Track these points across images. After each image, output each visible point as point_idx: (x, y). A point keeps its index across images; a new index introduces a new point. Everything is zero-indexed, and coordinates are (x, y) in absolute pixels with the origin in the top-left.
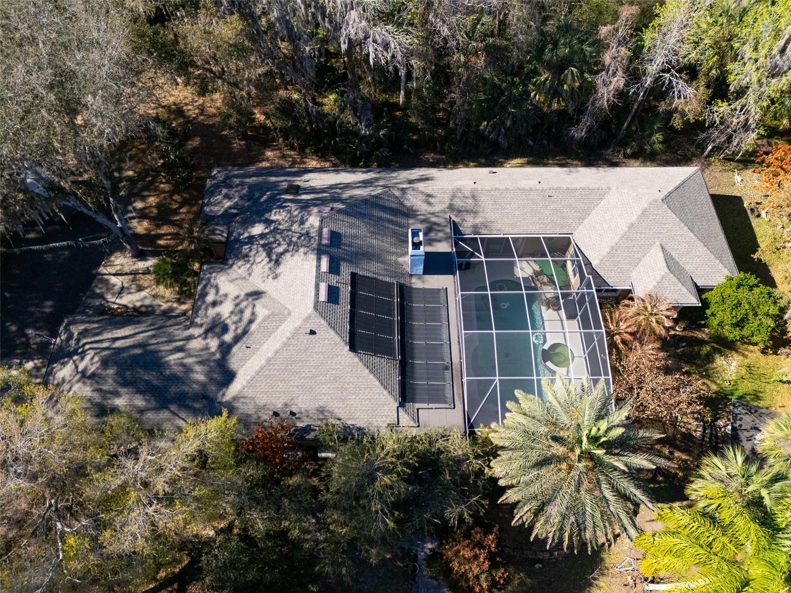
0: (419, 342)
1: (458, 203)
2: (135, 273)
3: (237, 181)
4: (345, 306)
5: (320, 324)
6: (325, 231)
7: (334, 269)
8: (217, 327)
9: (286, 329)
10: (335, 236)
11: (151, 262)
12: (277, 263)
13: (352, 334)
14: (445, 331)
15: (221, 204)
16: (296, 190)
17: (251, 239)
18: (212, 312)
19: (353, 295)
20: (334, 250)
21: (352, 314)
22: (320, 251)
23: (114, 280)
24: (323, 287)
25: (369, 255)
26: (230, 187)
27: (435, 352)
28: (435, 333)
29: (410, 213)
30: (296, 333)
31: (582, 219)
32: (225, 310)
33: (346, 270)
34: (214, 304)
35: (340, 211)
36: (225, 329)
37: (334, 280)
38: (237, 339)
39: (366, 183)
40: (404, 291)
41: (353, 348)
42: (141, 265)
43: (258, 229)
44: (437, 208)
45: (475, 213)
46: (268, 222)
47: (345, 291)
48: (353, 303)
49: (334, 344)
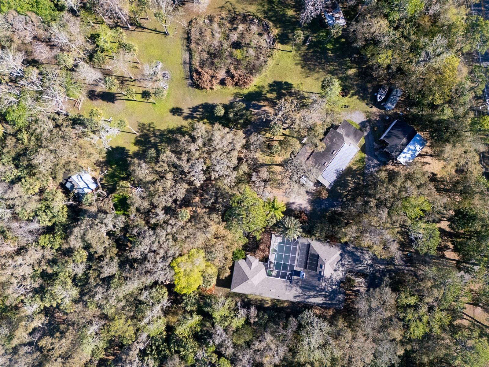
0: (304, 256)
1: (290, 288)
2: (359, 286)
3: (338, 302)
4: (319, 264)
5: (324, 261)
6: (321, 282)
7: (320, 272)
8: (343, 265)
9: (330, 261)
10: (319, 280)
11: (356, 289)
12: (331, 277)
13: (318, 258)
14: (299, 257)
15: (341, 297)
16: (325, 296)
17: (335, 285)
18: (343, 269)
19: (317, 267)
21: (318, 262)
22: (323, 276)
23: (363, 286)
24: (323, 268)
25: (312, 276)
26: (339, 301)
27: (302, 253)
28: (301, 257)
29: (301, 287)
30: (329, 260)
31: (264, 280)
32: (341, 269)
33: (318, 272)
34: (343, 271)
35: (317, 287)
36: (341, 264)
37: (321, 270)
38: (339, 261)
39: (309, 297)
40: (305, 267)
41: (318, 255)
42: (358, 288)
43: (334, 287)
44: (295, 288)
45: (287, 286)
46: (332, 288)
47: (318, 267)
48: (317, 265)
49: (322, 256)
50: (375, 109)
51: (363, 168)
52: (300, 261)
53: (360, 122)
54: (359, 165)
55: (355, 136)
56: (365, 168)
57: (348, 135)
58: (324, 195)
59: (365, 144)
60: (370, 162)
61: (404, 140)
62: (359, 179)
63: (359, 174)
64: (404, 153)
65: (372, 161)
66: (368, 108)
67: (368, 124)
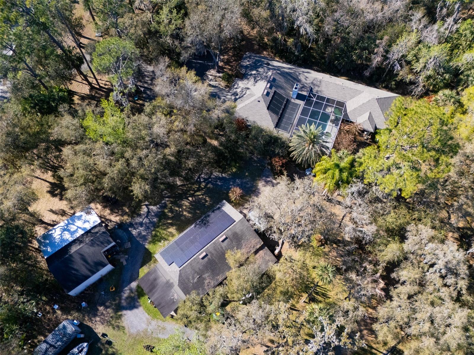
0: (286, 115)
1: (315, 82)
2: (216, 76)
3: (253, 57)
4: (270, 98)
5: (262, 100)
6: (272, 77)
7: (271, 88)
8: (235, 94)
9: (253, 99)
10: (274, 80)
11: (221, 75)
12: (256, 82)
13: (269, 105)
14: (295, 115)
15: (246, 63)
16: (268, 64)
17: (251, 75)
18: (235, 90)
19: (273, 96)
20: (273, 83)
21: (271, 101)
22: (268, 82)
23: (210, 76)
24: (266, 91)
25: (282, 88)
26: (250, 58)
27: (290, 119)
28: (292, 115)
29: (299, 81)
30: (255, 100)
32: (238, 90)
33: (274, 89)
34: (236, 88)
35: (278, 73)
36: (237, 95)
37: (269, 90)
38: (239, 98)
39: (289, 68)
40: (288, 101)
41: (268, 109)
42: (218, 75)
43: (254, 72)
44: (308, 82)
45: (319, 87)
46: (257, 71)
47: (271, 94)
48: (272, 98)
49: (263, 106)
50: (100, 329)
51: (158, 227)
52: (294, 110)
53: (135, 311)
54: (163, 233)
55: (155, 280)
56: (156, 226)
57: (169, 285)
58: (235, 192)
59: (142, 266)
60: (144, 233)
61: (74, 249)
62: (171, 211)
63: (169, 218)
64: (83, 229)
65: (139, 234)
66: (112, 334)
67: (124, 303)
